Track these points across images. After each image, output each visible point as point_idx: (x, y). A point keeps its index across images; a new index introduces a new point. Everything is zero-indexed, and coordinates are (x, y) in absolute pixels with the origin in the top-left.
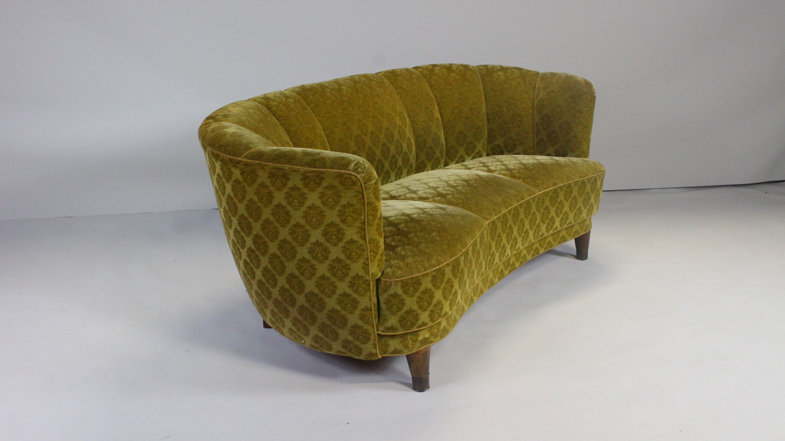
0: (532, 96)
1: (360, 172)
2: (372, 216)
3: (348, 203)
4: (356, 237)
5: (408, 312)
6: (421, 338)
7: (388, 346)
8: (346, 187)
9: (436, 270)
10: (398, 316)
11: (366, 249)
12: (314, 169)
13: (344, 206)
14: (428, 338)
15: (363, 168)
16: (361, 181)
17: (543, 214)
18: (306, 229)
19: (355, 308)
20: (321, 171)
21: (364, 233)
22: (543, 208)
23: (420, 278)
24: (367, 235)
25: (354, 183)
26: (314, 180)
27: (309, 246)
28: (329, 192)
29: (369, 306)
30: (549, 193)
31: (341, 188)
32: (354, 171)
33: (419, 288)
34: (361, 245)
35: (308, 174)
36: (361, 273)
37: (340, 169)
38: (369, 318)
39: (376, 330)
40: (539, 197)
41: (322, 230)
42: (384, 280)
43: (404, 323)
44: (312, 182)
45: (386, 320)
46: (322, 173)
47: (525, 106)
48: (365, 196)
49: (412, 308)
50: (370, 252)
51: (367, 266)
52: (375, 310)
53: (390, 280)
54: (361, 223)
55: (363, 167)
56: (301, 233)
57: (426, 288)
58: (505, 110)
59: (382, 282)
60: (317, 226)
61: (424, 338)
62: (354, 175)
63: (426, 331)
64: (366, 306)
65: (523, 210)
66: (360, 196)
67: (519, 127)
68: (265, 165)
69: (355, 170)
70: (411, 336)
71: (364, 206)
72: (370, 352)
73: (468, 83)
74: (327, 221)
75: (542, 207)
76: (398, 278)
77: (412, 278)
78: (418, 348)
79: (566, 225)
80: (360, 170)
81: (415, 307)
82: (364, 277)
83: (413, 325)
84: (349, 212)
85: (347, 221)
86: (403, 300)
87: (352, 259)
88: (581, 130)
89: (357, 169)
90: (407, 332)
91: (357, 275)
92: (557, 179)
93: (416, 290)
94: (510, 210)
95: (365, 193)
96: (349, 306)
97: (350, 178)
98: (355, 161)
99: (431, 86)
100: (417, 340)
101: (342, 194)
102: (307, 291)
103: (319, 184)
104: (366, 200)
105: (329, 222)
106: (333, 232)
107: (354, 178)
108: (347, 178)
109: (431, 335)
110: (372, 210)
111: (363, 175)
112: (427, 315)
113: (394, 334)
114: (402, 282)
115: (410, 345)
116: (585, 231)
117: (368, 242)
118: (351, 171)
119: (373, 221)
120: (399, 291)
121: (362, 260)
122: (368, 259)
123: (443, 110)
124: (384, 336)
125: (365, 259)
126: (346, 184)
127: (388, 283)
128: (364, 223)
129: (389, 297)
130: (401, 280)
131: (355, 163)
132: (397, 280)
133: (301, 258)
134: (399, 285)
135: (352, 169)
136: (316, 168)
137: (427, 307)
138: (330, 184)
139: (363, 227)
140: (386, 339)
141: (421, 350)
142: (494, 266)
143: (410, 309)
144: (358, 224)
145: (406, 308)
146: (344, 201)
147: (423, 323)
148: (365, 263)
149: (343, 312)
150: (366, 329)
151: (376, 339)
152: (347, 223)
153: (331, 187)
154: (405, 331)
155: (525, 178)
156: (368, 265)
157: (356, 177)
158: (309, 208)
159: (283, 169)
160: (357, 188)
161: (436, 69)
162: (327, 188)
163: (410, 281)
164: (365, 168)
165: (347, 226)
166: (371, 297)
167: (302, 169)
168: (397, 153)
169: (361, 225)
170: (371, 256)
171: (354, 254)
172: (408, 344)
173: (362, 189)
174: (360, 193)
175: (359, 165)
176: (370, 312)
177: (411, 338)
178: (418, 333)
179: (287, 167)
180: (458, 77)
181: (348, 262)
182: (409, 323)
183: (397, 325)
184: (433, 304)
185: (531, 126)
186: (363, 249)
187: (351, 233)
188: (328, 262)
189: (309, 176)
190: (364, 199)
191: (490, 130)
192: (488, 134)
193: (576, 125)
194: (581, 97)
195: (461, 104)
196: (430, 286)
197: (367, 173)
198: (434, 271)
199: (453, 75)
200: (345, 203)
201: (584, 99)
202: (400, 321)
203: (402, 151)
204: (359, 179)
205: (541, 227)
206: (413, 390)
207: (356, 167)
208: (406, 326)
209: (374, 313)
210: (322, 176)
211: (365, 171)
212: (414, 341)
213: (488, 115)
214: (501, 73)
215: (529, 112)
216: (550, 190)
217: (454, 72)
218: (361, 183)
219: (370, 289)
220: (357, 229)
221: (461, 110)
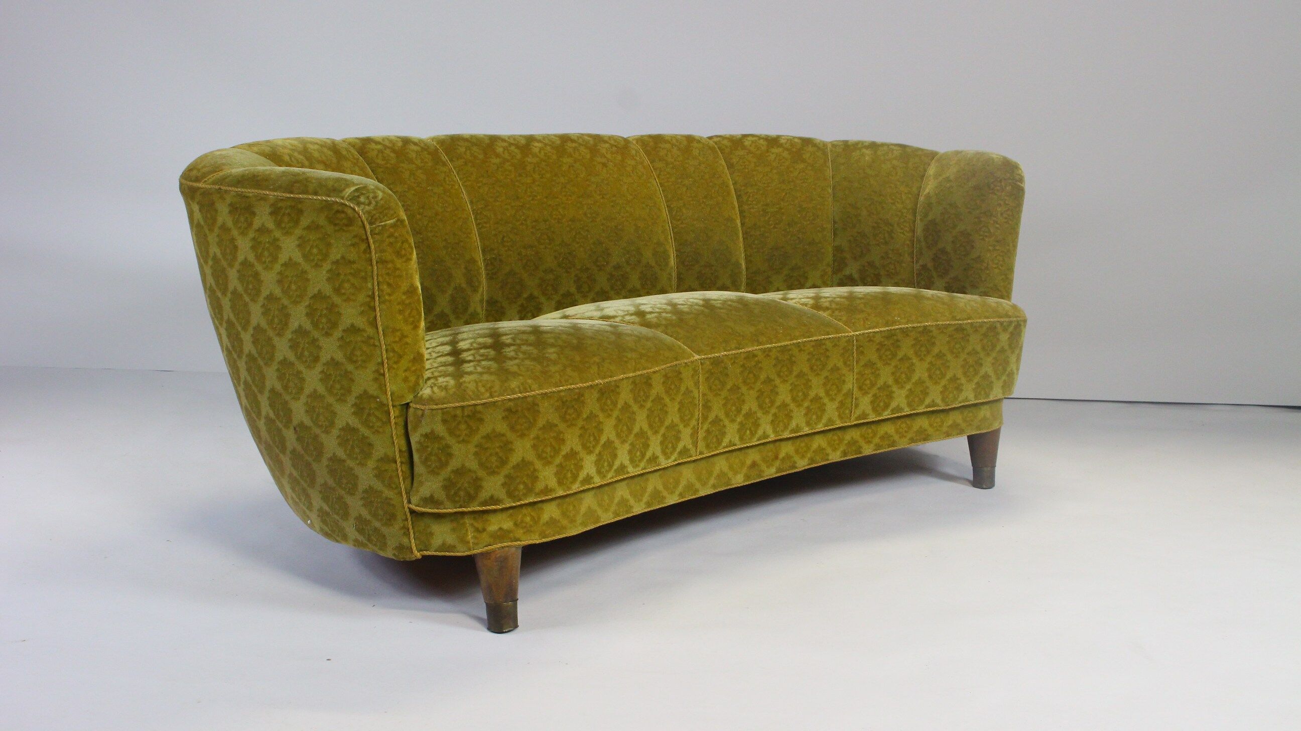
0: (914, 189)
1: (363, 203)
2: (389, 285)
3: (343, 258)
4: (361, 322)
5: (460, 472)
6: (493, 527)
7: (431, 534)
8: (337, 228)
9: (515, 399)
10: (441, 478)
11: (379, 345)
12: (288, 195)
13: (336, 262)
14: (509, 532)
15: (370, 198)
16: (364, 218)
17: (861, 374)
18: (283, 305)
19: (367, 455)
20: (300, 198)
21: (372, 316)
22: (862, 363)
23: (479, 408)
24: (378, 318)
25: (350, 222)
26: (289, 214)
27: (290, 337)
28: (313, 236)
29: (390, 454)
30: (874, 337)
31: (330, 229)
32: (351, 200)
33: (478, 429)
34: (369, 338)
35: (280, 205)
36: (373, 390)
37: (329, 196)
38: (391, 477)
39: (405, 502)
40: (850, 340)
41: (306, 307)
42: (414, 406)
43: (452, 492)
44: (286, 219)
45: (421, 483)
46: (300, 201)
47: (900, 206)
48: (373, 247)
49: (467, 464)
50: (387, 351)
51: (382, 377)
52: (402, 463)
53: (423, 407)
54: (369, 296)
55: (371, 195)
56: (277, 312)
57: (494, 430)
58: (864, 213)
59: (411, 411)
60: (298, 299)
61: (500, 529)
62: (350, 207)
63: (504, 516)
64: (385, 454)
65: (805, 357)
66: (363, 246)
67: (886, 243)
68: (226, 191)
69: (354, 198)
70: (472, 521)
71: (371, 265)
72: (400, 544)
73: (802, 166)
74: (312, 290)
75: (857, 362)
76: (436, 405)
77: (463, 407)
78: (486, 546)
79: (924, 406)
80: (362, 199)
81: (472, 464)
82: (378, 397)
83: (471, 498)
84: (345, 275)
85: (343, 291)
86: (448, 446)
87: (356, 362)
88: (990, 248)
89: (358, 197)
90: (460, 510)
91: (365, 392)
92: (899, 316)
93: (472, 432)
94: (770, 350)
95: (371, 241)
96: (357, 450)
97: (343, 212)
98: (357, 185)
99: (730, 166)
100: (484, 530)
101: (332, 241)
102: (295, 422)
103: (297, 222)
104: (373, 253)
105: (316, 291)
106: (322, 310)
107: (349, 212)
108: (338, 212)
109: (516, 524)
110: (388, 274)
111: (367, 208)
112: (500, 483)
113: (436, 511)
114: (443, 413)
115: (470, 536)
116: (978, 428)
117: (382, 332)
118: (346, 199)
119: (390, 295)
120: (440, 429)
121: (372, 367)
122: (383, 363)
123: (746, 207)
124: (423, 514)
125: (378, 364)
126: (337, 222)
127: (420, 413)
128: (372, 297)
129: (422, 440)
130: (442, 409)
131: (357, 187)
132: (435, 407)
133: (281, 358)
134: (439, 418)
135: (349, 196)
136: (292, 193)
137: (497, 467)
138: (313, 222)
139: (372, 304)
140: (427, 521)
141: (494, 551)
142: (724, 448)
143: (463, 466)
144: (362, 297)
145: (454, 464)
146: (336, 254)
147: (492, 497)
148: (377, 371)
149: (350, 463)
150: (386, 498)
151: (407, 520)
152: (344, 294)
153: (313, 227)
154: (456, 508)
155: (837, 309)
156: (384, 375)
157: (354, 210)
158: (285, 265)
159: (247, 197)
160: (355, 229)
161: (747, 140)
162: (308, 228)
163: (459, 412)
164: (375, 197)
165: (345, 301)
166: (393, 438)
167: (272, 195)
168: (627, 262)
169: (368, 299)
170: (387, 358)
171: (358, 353)
172: (466, 534)
173: (366, 234)
174: (363, 240)
175: (364, 192)
176: (394, 465)
177: (472, 525)
178: (485, 516)
179: (250, 192)
180: (786, 154)
181: (350, 367)
182: (462, 493)
183: (441, 495)
184: (511, 465)
185: (908, 242)
186: (375, 346)
187: (350, 315)
188: (319, 368)
189: (281, 208)
190: (370, 253)
191: (838, 249)
192: (834, 256)
193: (981, 237)
194: (992, 186)
195: (783, 200)
196: (502, 427)
197: (376, 205)
198: (510, 400)
199: (775, 150)
200: (339, 257)
201: (998, 190)
202: (446, 488)
203: (639, 262)
204: (359, 214)
205: (856, 399)
206: (486, 630)
207: (356, 194)
208: (457, 499)
209: (401, 469)
210: (300, 206)
211: (374, 203)
212: (477, 530)
213: (835, 222)
214: (868, 152)
215: (906, 217)
216: (878, 332)
217: (781, 145)
218: (362, 221)
219: (390, 422)
220: (361, 306)
221: (781, 209)
